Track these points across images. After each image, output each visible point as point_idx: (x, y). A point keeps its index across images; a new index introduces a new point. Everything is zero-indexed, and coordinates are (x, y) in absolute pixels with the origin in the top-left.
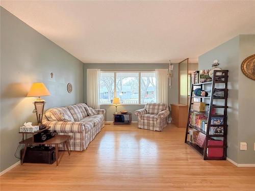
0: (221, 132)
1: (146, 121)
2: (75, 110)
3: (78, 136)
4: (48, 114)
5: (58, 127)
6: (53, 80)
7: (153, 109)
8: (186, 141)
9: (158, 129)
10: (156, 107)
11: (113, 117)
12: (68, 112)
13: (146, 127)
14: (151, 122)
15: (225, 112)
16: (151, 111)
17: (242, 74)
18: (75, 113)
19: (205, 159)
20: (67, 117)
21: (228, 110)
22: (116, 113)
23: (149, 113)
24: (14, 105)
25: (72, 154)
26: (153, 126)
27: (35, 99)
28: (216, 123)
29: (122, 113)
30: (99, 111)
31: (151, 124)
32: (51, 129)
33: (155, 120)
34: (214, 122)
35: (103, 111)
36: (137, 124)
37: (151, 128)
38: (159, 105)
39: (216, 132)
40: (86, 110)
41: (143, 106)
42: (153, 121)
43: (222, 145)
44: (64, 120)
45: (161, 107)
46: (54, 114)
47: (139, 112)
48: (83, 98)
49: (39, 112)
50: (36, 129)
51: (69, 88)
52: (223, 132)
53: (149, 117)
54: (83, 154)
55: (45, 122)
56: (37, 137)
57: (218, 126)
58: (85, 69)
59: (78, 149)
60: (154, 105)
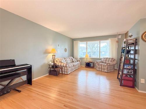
0: (131, 72)
1: (100, 67)
2: (67, 59)
3: (66, 68)
4: (57, 60)
5: (59, 65)
6: (59, 47)
7: (106, 61)
8: (118, 78)
9: (106, 71)
10: (108, 60)
11: (85, 64)
12: (64, 60)
13: (100, 70)
14: (103, 67)
15: (134, 62)
16: (104, 62)
17: (142, 40)
18: (67, 60)
19: (121, 85)
20: (63, 61)
21: (136, 61)
22: (87, 62)
23: (103, 63)
24: (47, 56)
25: (63, 75)
26: (104, 70)
27: (53, 54)
28: (128, 67)
29: (90, 62)
30: (78, 60)
31: (103, 68)
32: (57, 65)
33: (105, 66)
34: (127, 67)
35: (80, 61)
36: (96, 68)
37: (103, 70)
38: (109, 59)
39: (128, 72)
40: (72, 60)
41: (101, 59)
42: (104, 67)
43: (132, 80)
44: (61, 62)
45: (110, 60)
46: (59, 60)
47: (97, 62)
48: (72, 54)
49: (54, 59)
50: (52, 64)
51: (66, 50)
52: (133, 73)
53: (102, 65)
54: (67, 75)
55: (55, 62)
56: (53, 67)
57: (129, 69)
58: (73, 41)
59: (66, 73)
60: (107, 58)
